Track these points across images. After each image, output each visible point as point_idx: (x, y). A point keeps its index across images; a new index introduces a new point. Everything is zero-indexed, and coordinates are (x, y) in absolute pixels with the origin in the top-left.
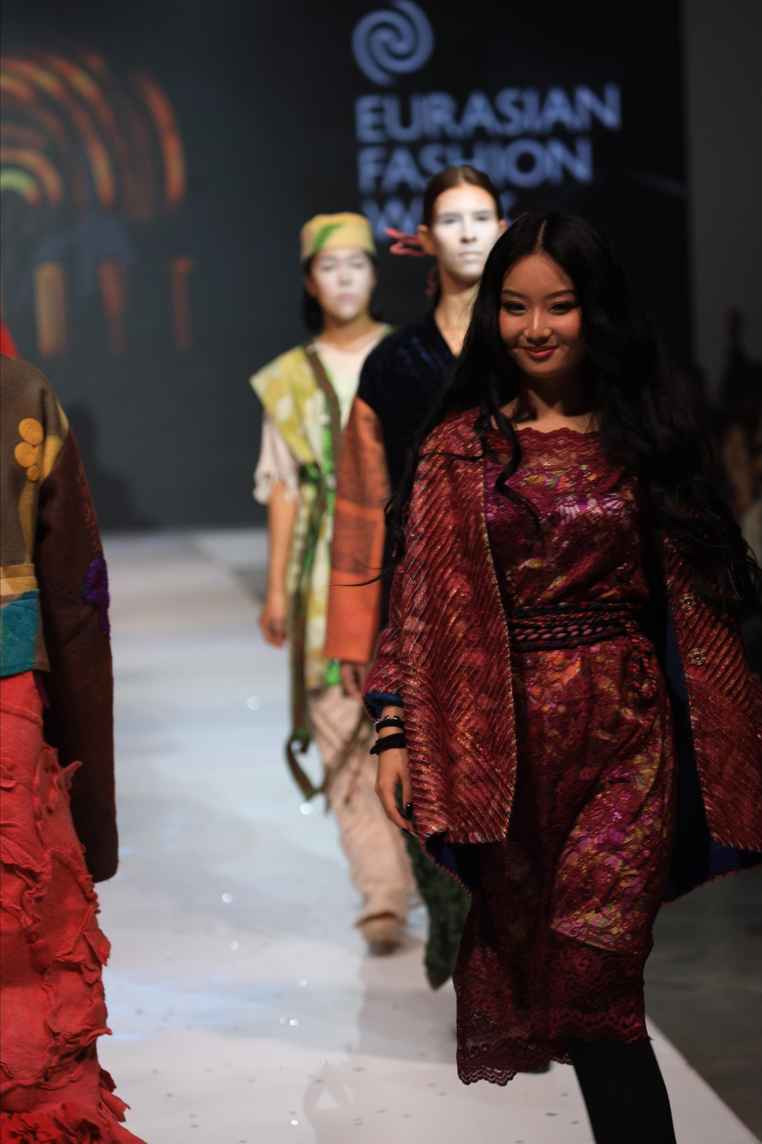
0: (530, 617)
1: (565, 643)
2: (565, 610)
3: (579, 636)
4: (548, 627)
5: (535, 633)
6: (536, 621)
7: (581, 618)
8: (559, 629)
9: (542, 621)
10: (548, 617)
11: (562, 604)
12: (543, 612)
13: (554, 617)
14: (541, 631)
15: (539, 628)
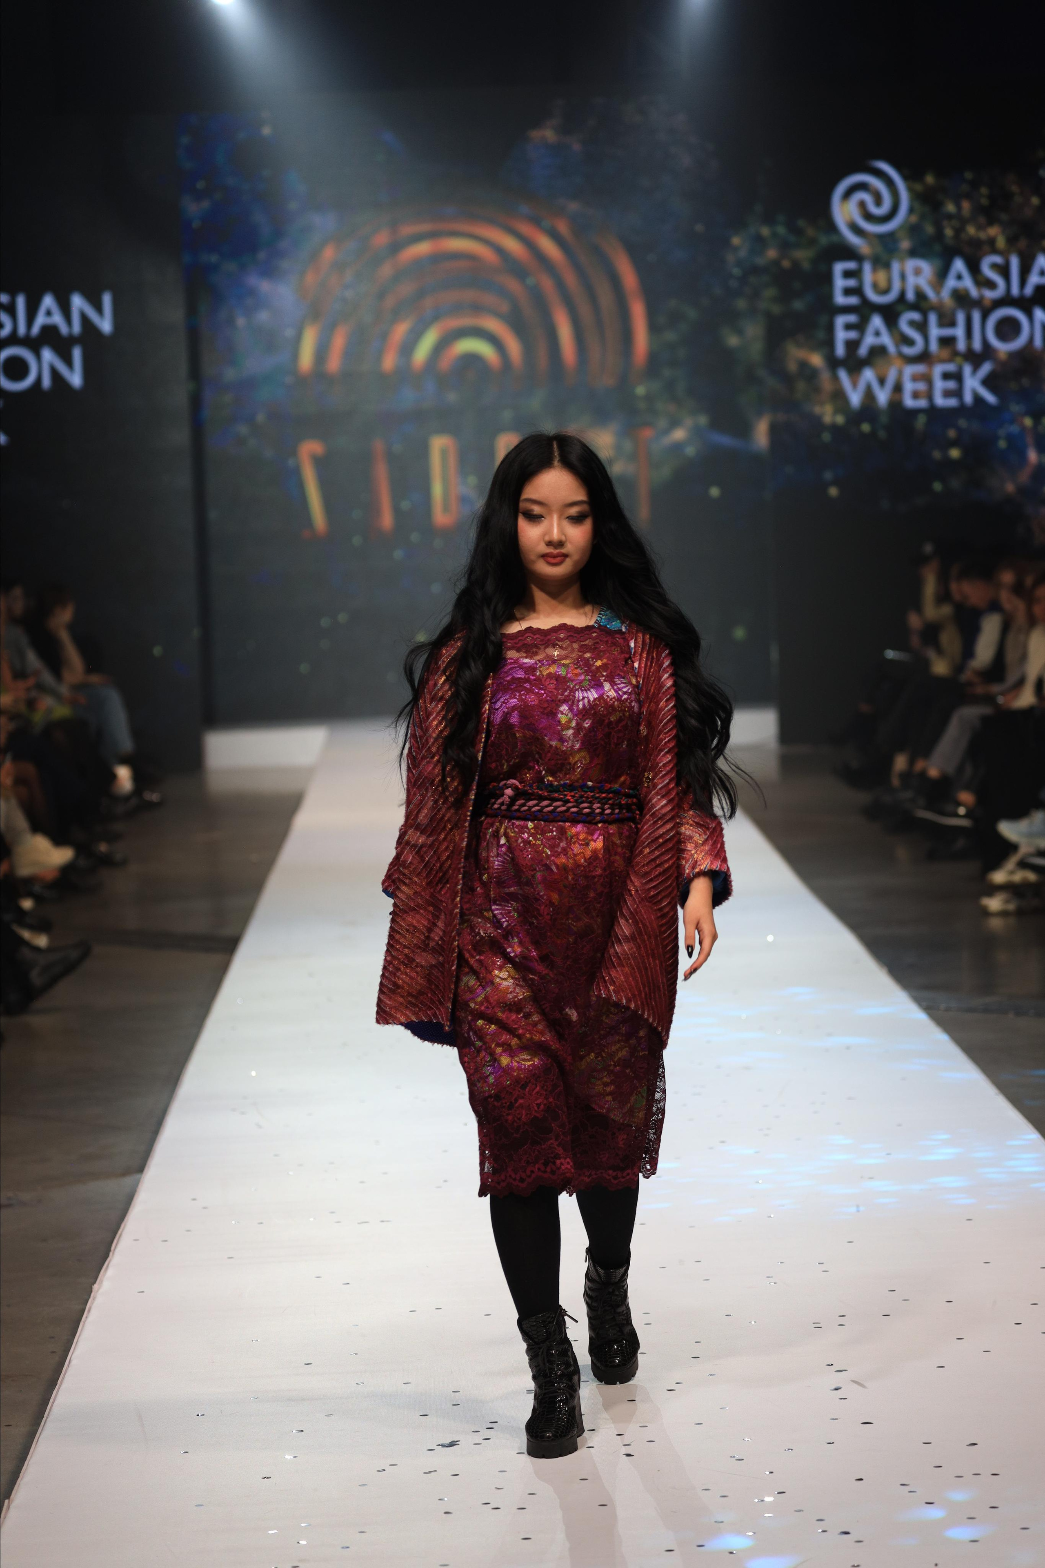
0: (560, 791)
1: (589, 818)
2: (592, 789)
3: (602, 813)
4: (576, 801)
5: (564, 806)
6: (566, 795)
7: (604, 798)
8: (586, 805)
9: (571, 796)
10: (577, 793)
11: (590, 784)
12: (571, 787)
13: (583, 793)
14: (570, 805)
15: (568, 801)
